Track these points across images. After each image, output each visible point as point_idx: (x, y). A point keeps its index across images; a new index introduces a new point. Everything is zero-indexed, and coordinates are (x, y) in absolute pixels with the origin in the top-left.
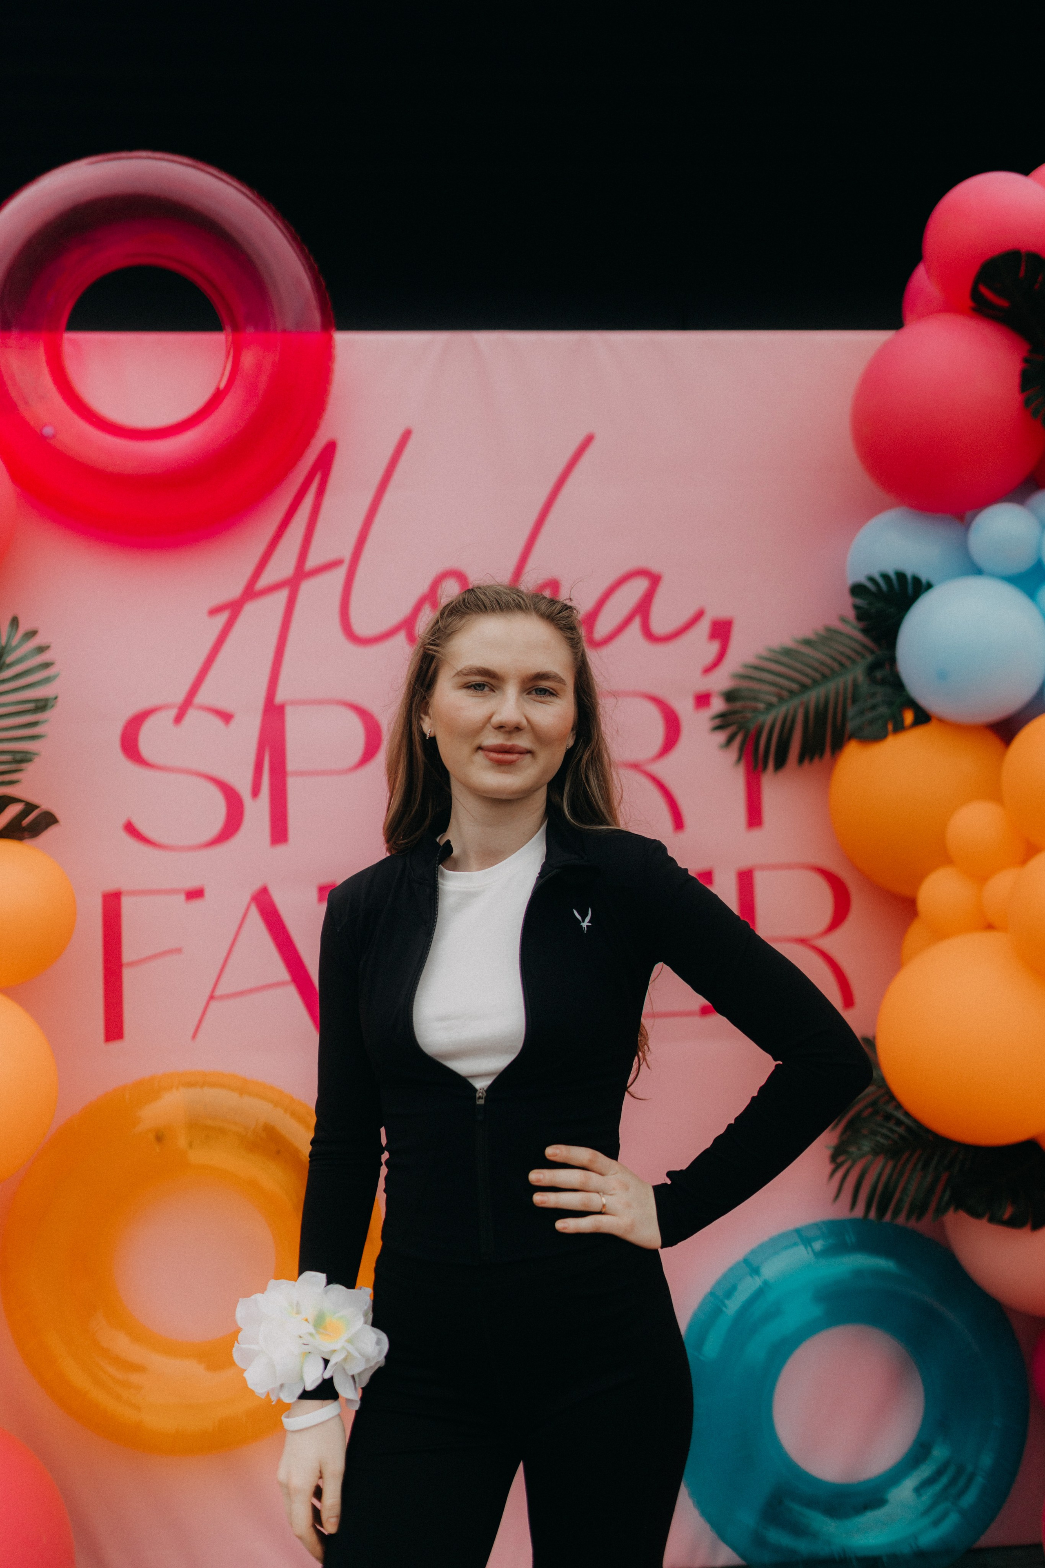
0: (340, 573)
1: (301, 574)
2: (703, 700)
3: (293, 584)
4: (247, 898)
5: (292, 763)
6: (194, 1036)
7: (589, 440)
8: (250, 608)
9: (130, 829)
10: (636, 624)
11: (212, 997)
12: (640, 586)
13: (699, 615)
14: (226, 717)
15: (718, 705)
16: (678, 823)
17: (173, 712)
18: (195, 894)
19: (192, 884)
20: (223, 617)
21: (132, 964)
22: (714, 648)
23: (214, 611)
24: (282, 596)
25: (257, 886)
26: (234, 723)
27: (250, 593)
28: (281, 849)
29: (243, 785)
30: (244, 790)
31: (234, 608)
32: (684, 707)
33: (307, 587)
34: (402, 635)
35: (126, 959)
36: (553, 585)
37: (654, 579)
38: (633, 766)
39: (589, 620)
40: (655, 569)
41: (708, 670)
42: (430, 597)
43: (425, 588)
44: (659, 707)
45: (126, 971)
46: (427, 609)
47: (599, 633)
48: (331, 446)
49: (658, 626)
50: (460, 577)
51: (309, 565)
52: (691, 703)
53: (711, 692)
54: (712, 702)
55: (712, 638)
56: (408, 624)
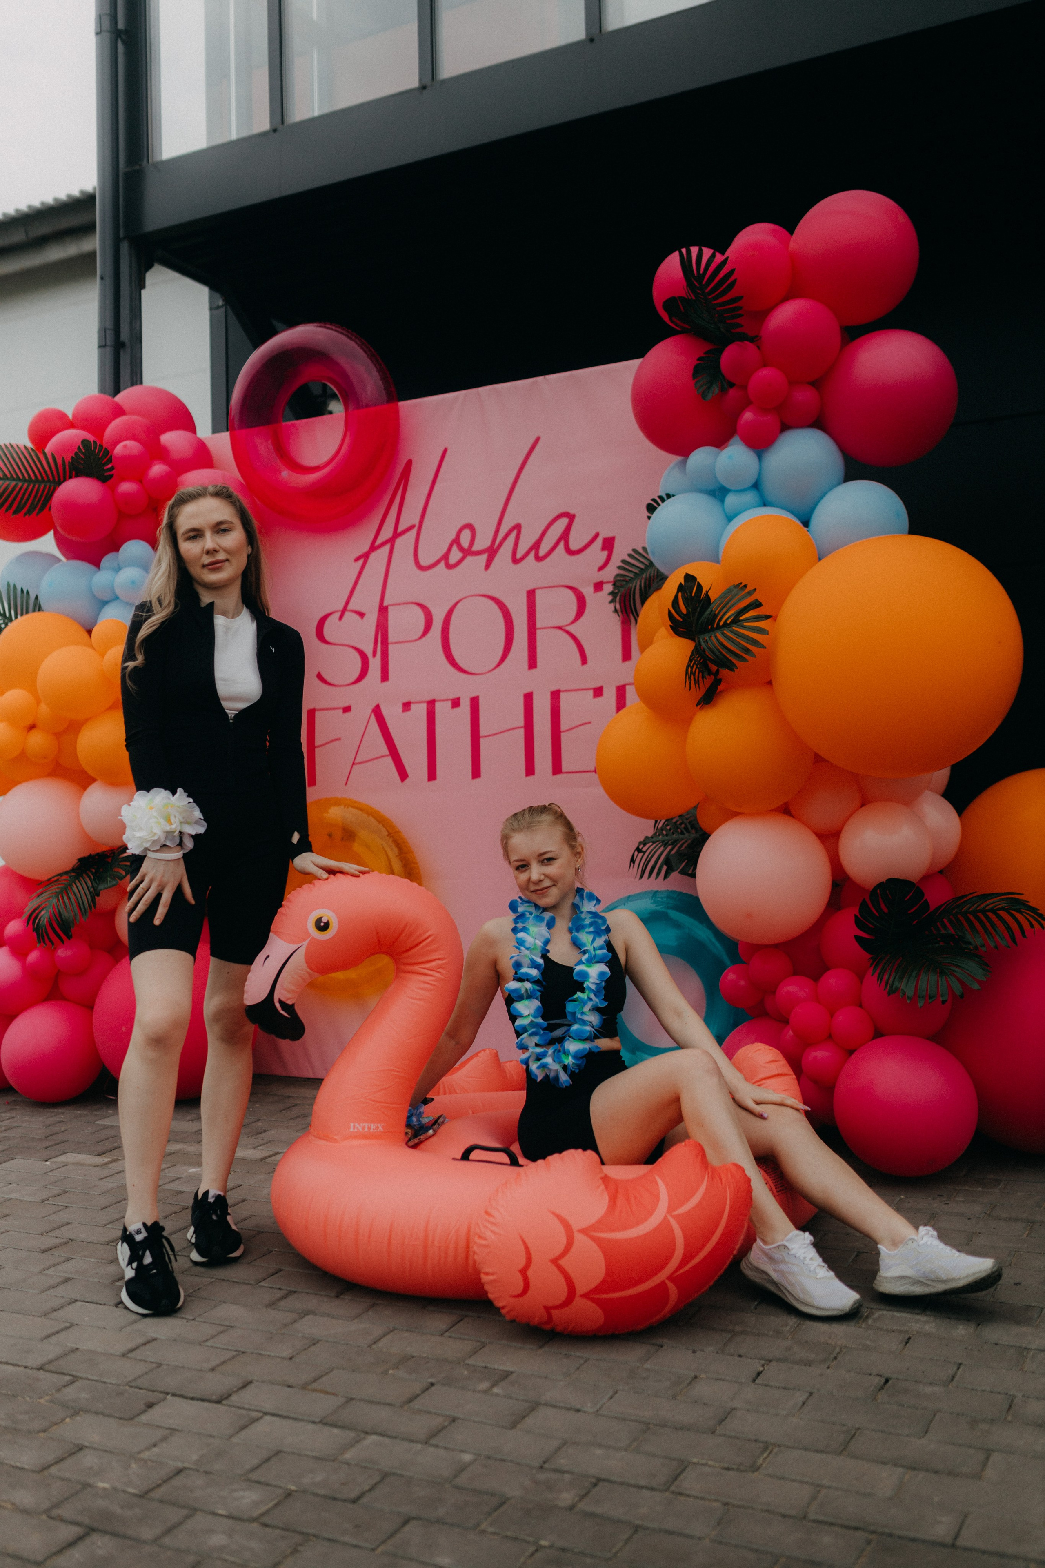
0: (414, 531)
1: (396, 535)
2: (598, 587)
3: (392, 541)
4: (370, 711)
5: (391, 638)
6: (346, 784)
7: (538, 440)
8: (373, 556)
9: (320, 677)
10: (562, 544)
11: (354, 763)
12: (564, 521)
13: (597, 535)
14: (361, 615)
15: (608, 588)
16: (584, 660)
17: (339, 614)
18: (347, 709)
19: (346, 704)
20: (361, 562)
21: (319, 746)
22: (605, 554)
23: (357, 560)
24: (388, 547)
25: (374, 705)
26: (365, 618)
27: (373, 548)
28: (385, 683)
29: (368, 651)
30: (369, 652)
31: (365, 556)
32: (588, 591)
33: (399, 541)
34: (442, 564)
35: (317, 743)
36: (518, 527)
37: (571, 517)
38: (560, 628)
39: (536, 546)
40: (572, 512)
41: (601, 569)
42: (456, 541)
43: (453, 536)
44: (573, 591)
45: (317, 750)
46: (455, 548)
47: (542, 553)
48: (409, 463)
49: (574, 545)
50: (470, 527)
51: (400, 529)
52: (591, 589)
53: (605, 580)
54: (605, 586)
55: (603, 549)
56: (446, 557)
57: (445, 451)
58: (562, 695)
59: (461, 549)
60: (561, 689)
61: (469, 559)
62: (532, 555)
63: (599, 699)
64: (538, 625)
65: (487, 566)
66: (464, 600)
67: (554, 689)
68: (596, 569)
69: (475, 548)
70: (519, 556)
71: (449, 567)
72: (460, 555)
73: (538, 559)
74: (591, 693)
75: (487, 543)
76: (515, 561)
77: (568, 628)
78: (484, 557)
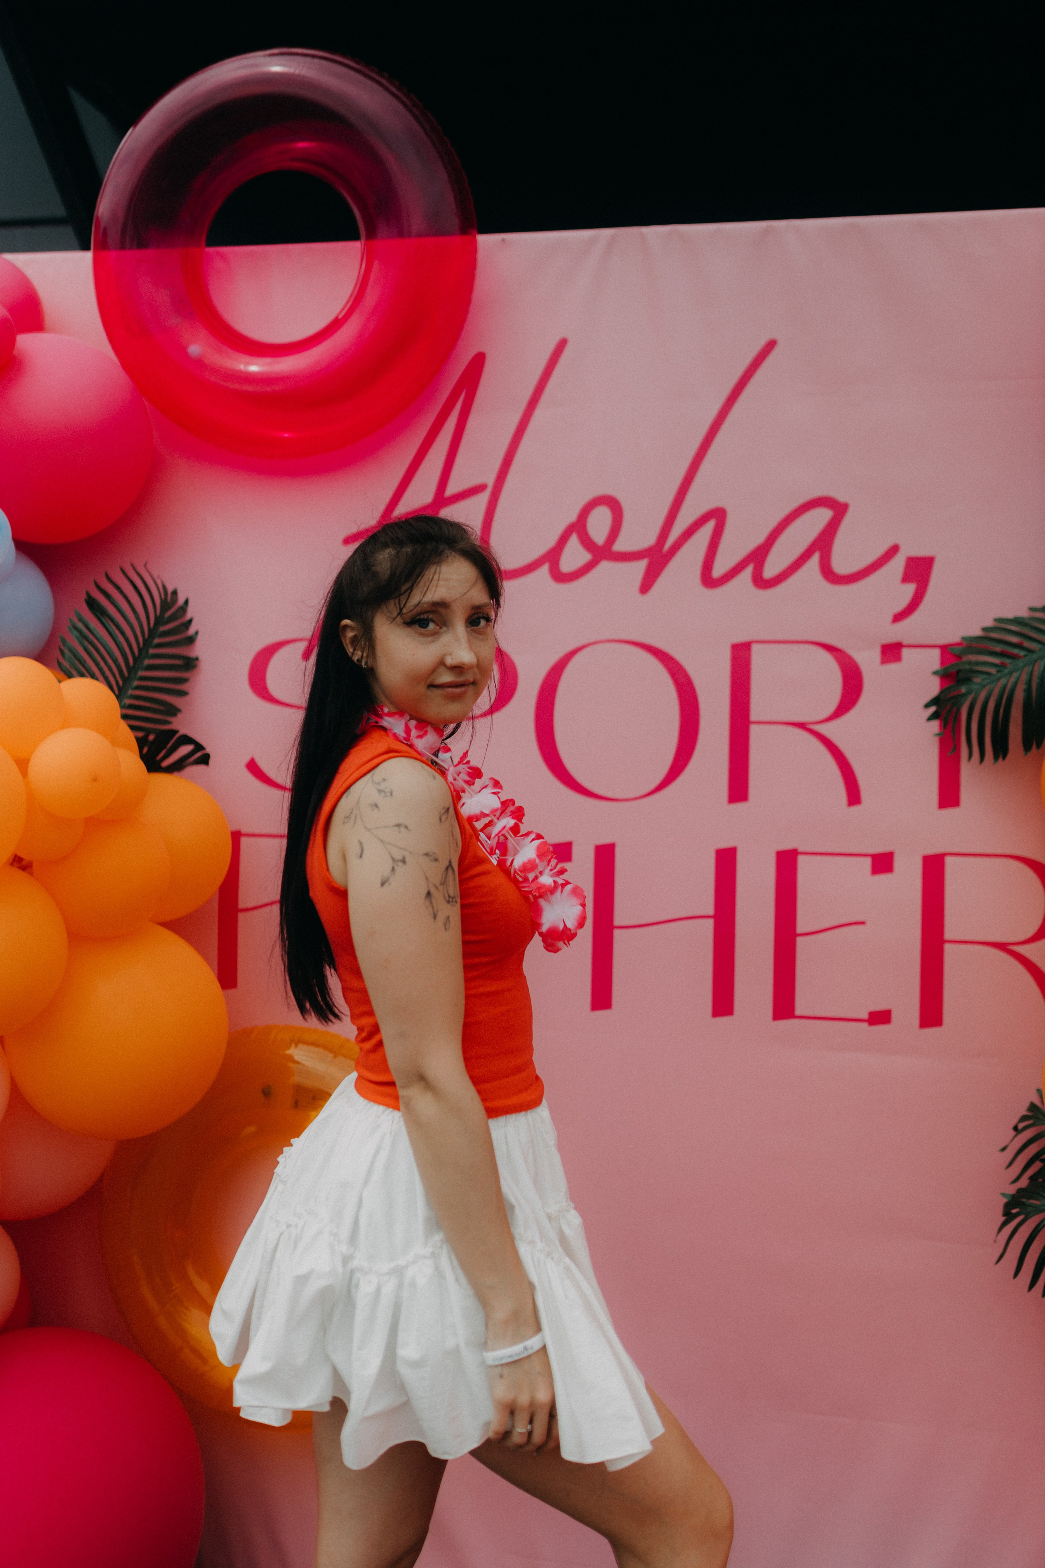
0: (483, 498)
1: (442, 501)
2: (891, 651)
7: (771, 345)
9: (254, 768)
10: (815, 559)
12: (823, 514)
13: (894, 550)
16: (854, 796)
17: (302, 647)
21: (248, 911)
22: (910, 589)
23: (347, 540)
32: (867, 659)
34: (545, 569)
35: (243, 903)
36: (718, 515)
37: (839, 509)
38: (802, 726)
39: (758, 556)
40: (841, 498)
41: (898, 617)
42: (579, 527)
43: (573, 517)
44: (837, 658)
45: (241, 916)
46: (574, 540)
47: (770, 570)
48: (479, 360)
49: (841, 564)
50: (613, 504)
51: (451, 490)
52: (876, 654)
53: (905, 642)
54: (905, 652)
55: (906, 579)
56: (552, 557)
57: (562, 344)
58: (801, 859)
59: (587, 543)
60: (800, 850)
61: (605, 566)
62: (747, 573)
63: (883, 878)
64: (754, 716)
65: (645, 587)
66: (588, 649)
67: (786, 845)
68: (890, 618)
69: (621, 545)
70: (718, 571)
71: (559, 577)
72: (586, 557)
73: (760, 582)
74: (867, 862)
75: (648, 539)
76: (708, 580)
77: (825, 729)
78: (641, 565)
